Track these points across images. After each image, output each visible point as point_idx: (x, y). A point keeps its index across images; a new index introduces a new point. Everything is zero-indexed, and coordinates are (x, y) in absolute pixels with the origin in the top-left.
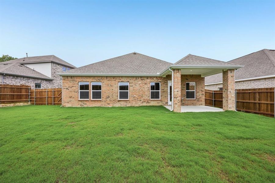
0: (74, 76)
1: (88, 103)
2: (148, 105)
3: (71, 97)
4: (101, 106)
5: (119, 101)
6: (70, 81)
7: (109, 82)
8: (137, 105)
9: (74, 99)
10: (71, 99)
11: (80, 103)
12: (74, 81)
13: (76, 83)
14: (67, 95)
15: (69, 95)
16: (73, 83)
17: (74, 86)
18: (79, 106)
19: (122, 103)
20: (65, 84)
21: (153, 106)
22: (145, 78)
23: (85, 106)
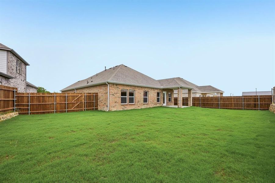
0: (118, 84)
1: (127, 107)
2: (156, 106)
3: (116, 102)
4: (135, 108)
5: (144, 104)
6: (116, 88)
7: (139, 91)
8: (152, 107)
9: (118, 104)
10: (116, 104)
11: (122, 107)
12: (118, 88)
13: (119, 90)
14: (113, 100)
15: (115, 100)
16: (117, 90)
17: (118, 92)
18: (122, 110)
19: (145, 105)
20: (112, 90)
21: (158, 107)
22: (155, 89)
23: (126, 109)
